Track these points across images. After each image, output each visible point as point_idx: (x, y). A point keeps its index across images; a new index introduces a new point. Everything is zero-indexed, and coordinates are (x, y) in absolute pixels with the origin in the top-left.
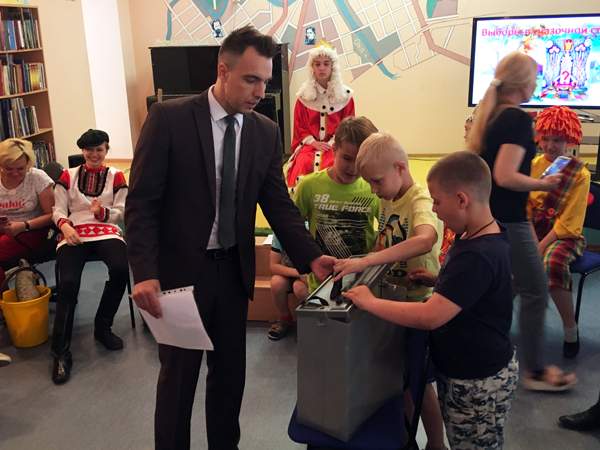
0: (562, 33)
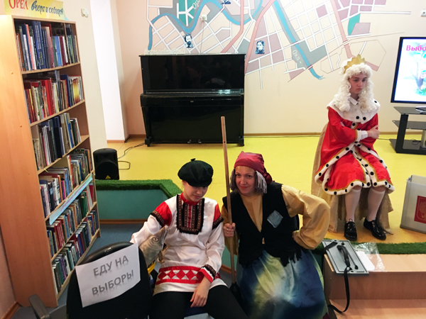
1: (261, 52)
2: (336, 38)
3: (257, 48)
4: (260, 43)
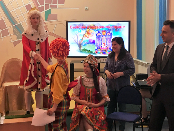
0: (101, 28)
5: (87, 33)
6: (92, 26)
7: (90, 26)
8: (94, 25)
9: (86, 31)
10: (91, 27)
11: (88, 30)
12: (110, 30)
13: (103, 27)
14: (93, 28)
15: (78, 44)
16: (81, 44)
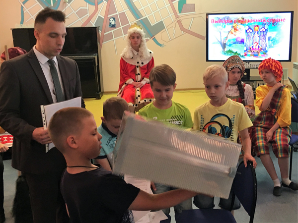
0: (253, 22)
1: (113, 26)
2: (170, 15)
3: (110, 23)
4: (112, 19)
5: (233, 29)
6: (241, 19)
7: (238, 19)
8: (243, 19)
9: (233, 27)
10: (239, 21)
11: (234, 25)
12: (265, 24)
13: (256, 21)
14: (242, 22)
15: (221, 44)
16: (225, 44)
